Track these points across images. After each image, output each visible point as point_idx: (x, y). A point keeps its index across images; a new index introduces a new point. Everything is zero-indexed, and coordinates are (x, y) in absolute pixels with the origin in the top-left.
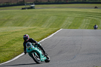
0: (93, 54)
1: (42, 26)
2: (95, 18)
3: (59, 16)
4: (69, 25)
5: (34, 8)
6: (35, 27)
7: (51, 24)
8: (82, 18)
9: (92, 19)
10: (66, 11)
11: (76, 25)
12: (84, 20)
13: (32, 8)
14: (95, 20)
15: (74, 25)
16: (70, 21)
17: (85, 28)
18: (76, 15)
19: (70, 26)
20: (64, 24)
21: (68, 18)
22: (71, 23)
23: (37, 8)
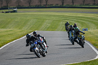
0: (53, 54)
5: (17, 12)
7: (32, 26)
11: (53, 27)
12: (61, 23)
13: (14, 11)
18: (54, 18)
19: (48, 28)
20: (43, 26)
21: (47, 21)
22: (49, 25)
23: (19, 12)
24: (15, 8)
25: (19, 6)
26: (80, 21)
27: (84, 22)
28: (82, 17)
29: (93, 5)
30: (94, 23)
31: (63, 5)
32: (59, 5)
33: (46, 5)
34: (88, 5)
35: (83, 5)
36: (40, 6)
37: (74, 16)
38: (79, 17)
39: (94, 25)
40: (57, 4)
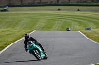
0: (65, 54)
1: (16, 28)
2: (67, 20)
3: (32, 18)
4: (42, 26)
5: (8, 11)
6: (8, 29)
7: (24, 26)
8: (55, 20)
9: (65, 21)
10: (39, 14)
11: (48, 26)
12: (57, 22)
14: (67, 22)
15: (46, 27)
16: (43, 23)
17: (58, 30)
18: (49, 17)
19: (43, 28)
20: (37, 26)
21: (41, 20)
22: (44, 24)
23: (11, 11)
24: (6, 7)
25: (10, 4)
26: (77, 19)
27: (81, 21)
28: (79, 16)
29: (91, 3)
30: (93, 22)
31: (58, 2)
32: (54, 3)
33: (40, 3)
34: (85, 2)
35: (80, 3)
36: (33, 4)
37: (71, 14)
38: (76, 16)
39: (92, 24)
40: (52, 2)
